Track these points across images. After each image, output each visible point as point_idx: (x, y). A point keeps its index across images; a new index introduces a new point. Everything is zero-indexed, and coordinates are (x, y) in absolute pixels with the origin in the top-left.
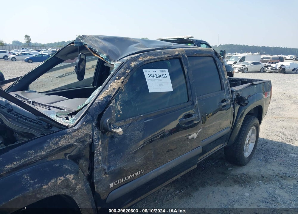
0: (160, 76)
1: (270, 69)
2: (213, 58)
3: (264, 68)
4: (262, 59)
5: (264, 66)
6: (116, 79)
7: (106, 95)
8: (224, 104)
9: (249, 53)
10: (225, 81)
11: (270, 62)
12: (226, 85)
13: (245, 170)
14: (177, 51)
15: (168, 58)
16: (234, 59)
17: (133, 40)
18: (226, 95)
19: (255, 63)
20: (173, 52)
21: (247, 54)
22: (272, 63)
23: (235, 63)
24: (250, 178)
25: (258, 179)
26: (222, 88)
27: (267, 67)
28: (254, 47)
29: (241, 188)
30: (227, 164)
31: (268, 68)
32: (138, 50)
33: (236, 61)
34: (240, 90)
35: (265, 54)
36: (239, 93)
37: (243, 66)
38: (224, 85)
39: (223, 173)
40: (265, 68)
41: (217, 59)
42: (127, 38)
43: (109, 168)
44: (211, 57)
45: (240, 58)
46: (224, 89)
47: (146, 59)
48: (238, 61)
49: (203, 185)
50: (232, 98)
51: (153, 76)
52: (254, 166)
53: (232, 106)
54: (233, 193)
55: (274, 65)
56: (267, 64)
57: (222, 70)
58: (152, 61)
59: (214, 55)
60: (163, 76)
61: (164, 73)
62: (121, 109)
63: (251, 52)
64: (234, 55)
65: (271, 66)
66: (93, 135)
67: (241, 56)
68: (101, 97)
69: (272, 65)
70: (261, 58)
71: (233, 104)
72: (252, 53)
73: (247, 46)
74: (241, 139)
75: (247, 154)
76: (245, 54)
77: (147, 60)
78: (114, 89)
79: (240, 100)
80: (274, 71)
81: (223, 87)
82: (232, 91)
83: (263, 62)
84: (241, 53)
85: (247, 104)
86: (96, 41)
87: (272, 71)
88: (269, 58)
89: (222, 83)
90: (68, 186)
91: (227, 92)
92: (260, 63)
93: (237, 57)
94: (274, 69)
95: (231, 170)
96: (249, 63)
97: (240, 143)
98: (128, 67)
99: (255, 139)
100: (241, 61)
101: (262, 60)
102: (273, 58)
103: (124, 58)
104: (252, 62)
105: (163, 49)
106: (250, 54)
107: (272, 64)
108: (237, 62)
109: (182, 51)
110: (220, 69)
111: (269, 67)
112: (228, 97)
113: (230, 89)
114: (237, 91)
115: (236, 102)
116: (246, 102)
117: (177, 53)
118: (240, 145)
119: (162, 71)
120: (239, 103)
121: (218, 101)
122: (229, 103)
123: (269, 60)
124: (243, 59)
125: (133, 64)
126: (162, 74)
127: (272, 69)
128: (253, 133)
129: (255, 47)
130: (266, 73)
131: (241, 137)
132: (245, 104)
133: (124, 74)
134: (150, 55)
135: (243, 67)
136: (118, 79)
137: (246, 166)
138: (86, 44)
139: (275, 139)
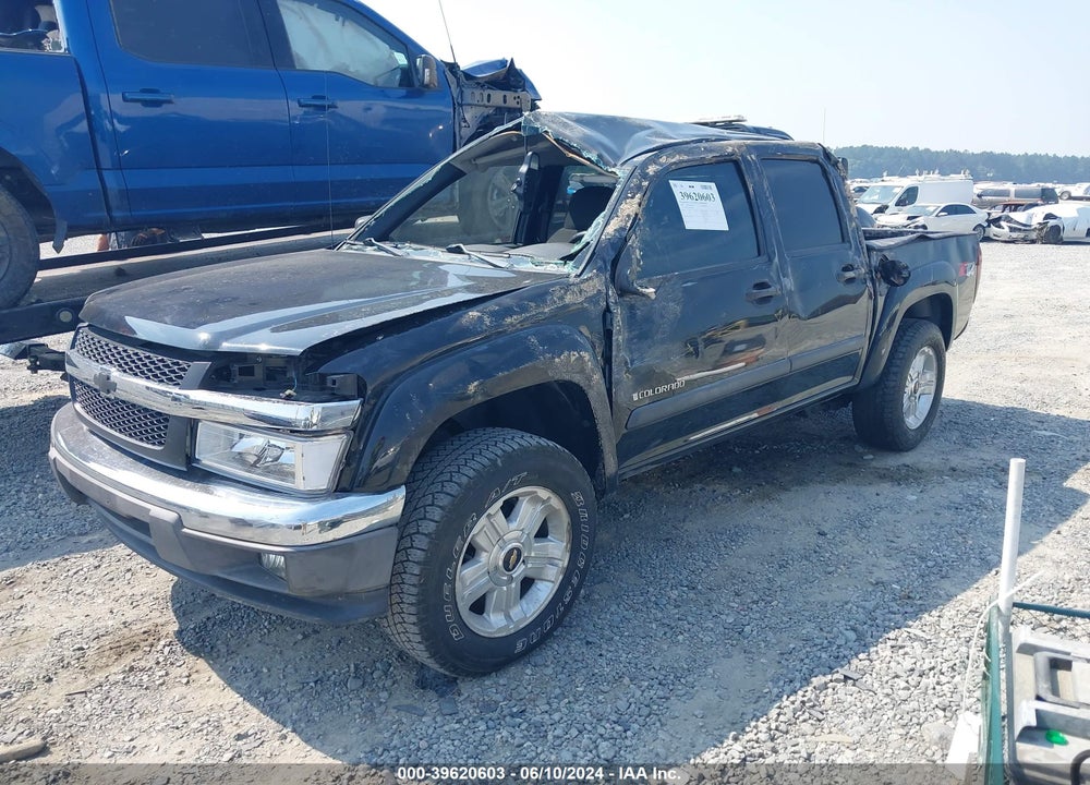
0: (702, 197)
1: (1007, 229)
2: (822, 166)
3: (985, 225)
4: (979, 196)
5: (987, 221)
6: (628, 198)
7: (617, 227)
8: (851, 274)
9: (931, 175)
10: (851, 221)
11: (1006, 206)
12: (853, 231)
13: (908, 458)
14: (730, 145)
15: (714, 159)
16: (876, 197)
17: (638, 122)
18: (855, 254)
19: (952, 210)
20: (722, 147)
21: (923, 176)
22: (1016, 207)
23: (881, 210)
24: (920, 471)
25: (940, 473)
26: (844, 238)
27: (996, 222)
28: (954, 154)
29: (897, 489)
30: (861, 450)
31: (1000, 227)
32: (656, 142)
33: (884, 202)
34: (890, 248)
35: (992, 179)
36: (886, 253)
37: (909, 218)
38: (850, 230)
39: (850, 465)
40: (989, 226)
41: (830, 168)
42: (623, 118)
43: (632, 361)
44: (817, 162)
45: (899, 192)
46: (849, 242)
47: (673, 160)
48: (892, 204)
49: (801, 482)
50: (869, 265)
51: (689, 196)
52: (933, 452)
53: (869, 284)
54: (877, 494)
55: (1019, 216)
56: (996, 213)
57: (841, 192)
58: (684, 165)
59: (821, 158)
60: (708, 198)
61: (709, 192)
62: (641, 256)
63: (937, 171)
64: (875, 184)
65: (1009, 220)
66: (607, 294)
67: (901, 184)
68: (611, 229)
69: (1014, 215)
70: (978, 192)
71: (872, 280)
72: (943, 173)
73: (927, 150)
74: (895, 374)
75: (913, 422)
76: (917, 177)
77: (675, 163)
78: (628, 216)
79: (890, 273)
80: (1022, 235)
81: (845, 234)
82: (870, 249)
83: (982, 205)
84: (903, 174)
85: (906, 280)
86: (565, 125)
87: (1015, 235)
88: (1005, 193)
89: (843, 225)
90: (582, 371)
91: (857, 248)
92: (972, 207)
93: (887, 190)
94: (1020, 230)
95: (872, 460)
96: (931, 209)
97: (892, 384)
98: (645, 176)
99: (934, 384)
100: (901, 203)
101: (982, 201)
102: (1018, 194)
103: (635, 159)
104: (943, 206)
105: (707, 140)
106: (935, 176)
107: (1015, 210)
108: (887, 207)
109: (740, 147)
110: (837, 192)
111: (1003, 223)
112: (860, 261)
113: (865, 242)
114: (881, 250)
115: (879, 276)
116: (905, 274)
117: (730, 150)
118: (894, 387)
119: (705, 187)
120: (887, 279)
121: (836, 267)
122: (862, 277)
123: (1007, 199)
124: (909, 196)
125: (651, 170)
126: (705, 192)
127: (1012, 230)
128: (926, 366)
129: (956, 153)
130: (995, 244)
131: (895, 369)
132: (902, 281)
133: (639, 188)
134: (679, 153)
135: (909, 222)
136: (632, 198)
137: (910, 453)
138: (546, 132)
139: (997, 401)
